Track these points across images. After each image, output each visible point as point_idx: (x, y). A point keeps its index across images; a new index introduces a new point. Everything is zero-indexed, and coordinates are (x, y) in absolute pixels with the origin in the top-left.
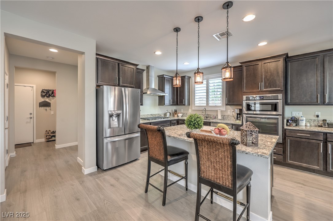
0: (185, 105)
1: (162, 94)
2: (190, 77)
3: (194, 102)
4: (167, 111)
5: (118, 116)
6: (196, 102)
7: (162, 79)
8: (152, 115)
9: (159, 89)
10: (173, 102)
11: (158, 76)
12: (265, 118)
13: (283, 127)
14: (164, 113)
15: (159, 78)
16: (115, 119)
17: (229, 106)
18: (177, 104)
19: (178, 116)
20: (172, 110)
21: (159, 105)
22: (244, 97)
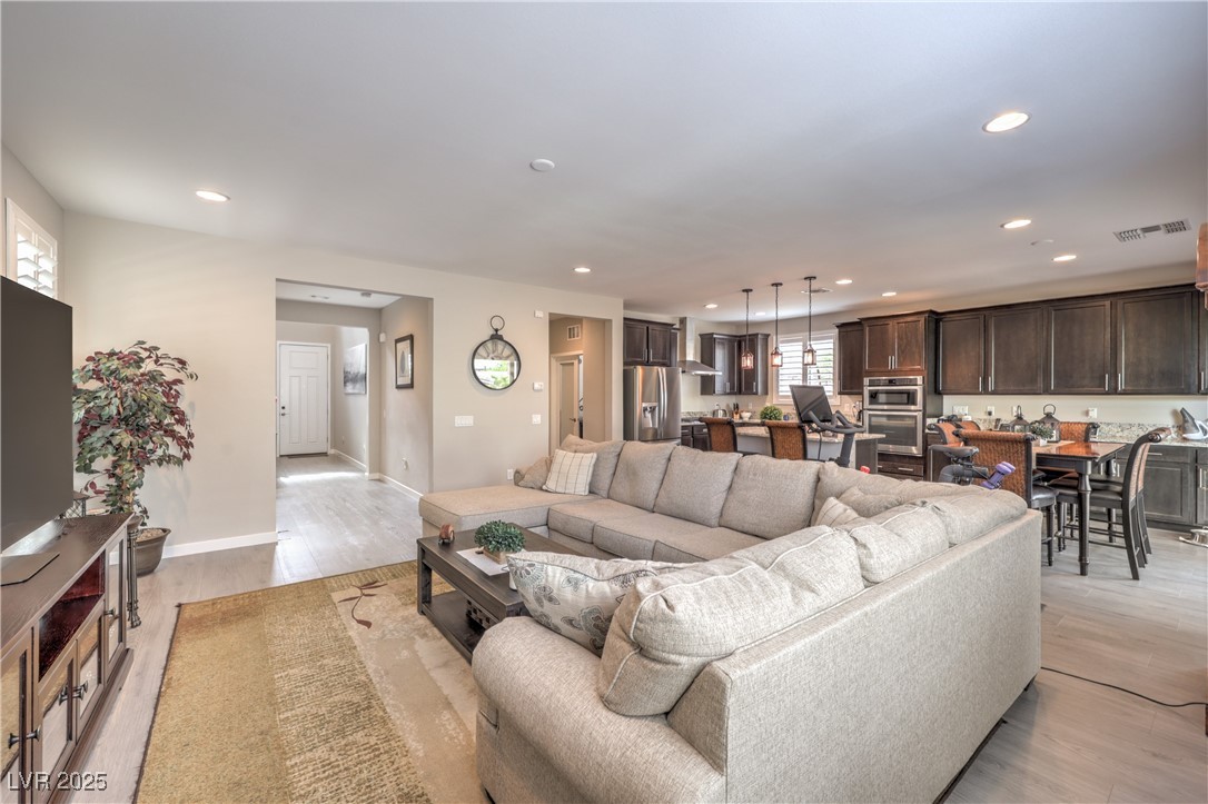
0: (756, 393)
1: (710, 373)
2: (768, 335)
3: (778, 387)
4: (716, 408)
5: (653, 410)
6: (781, 389)
7: (707, 343)
8: (689, 413)
9: (702, 362)
10: (732, 388)
11: (701, 335)
12: (889, 417)
13: (923, 431)
14: (711, 410)
15: (702, 339)
16: (649, 415)
17: (846, 397)
18: (740, 392)
19: (741, 418)
20: (728, 406)
21: (702, 394)
22: (866, 381)
